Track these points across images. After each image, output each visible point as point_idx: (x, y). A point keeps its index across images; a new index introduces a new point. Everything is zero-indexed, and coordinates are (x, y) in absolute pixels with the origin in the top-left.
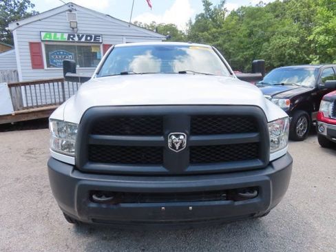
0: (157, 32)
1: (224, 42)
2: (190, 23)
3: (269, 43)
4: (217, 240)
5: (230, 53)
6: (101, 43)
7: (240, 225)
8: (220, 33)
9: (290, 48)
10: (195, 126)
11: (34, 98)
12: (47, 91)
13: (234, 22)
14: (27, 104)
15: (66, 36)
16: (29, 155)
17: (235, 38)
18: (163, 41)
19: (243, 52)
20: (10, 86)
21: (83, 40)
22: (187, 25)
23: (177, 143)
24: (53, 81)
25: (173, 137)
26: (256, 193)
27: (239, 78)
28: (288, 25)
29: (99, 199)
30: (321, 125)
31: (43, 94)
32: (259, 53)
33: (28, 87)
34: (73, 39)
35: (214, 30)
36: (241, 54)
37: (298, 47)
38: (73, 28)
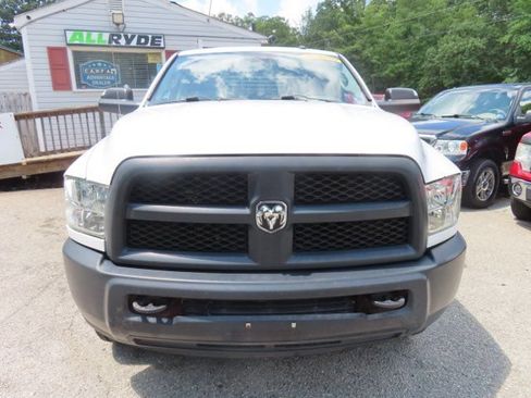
0: (254, 30)
1: (364, 47)
2: (310, 15)
3: (437, 48)
4: (339, 371)
5: (373, 64)
6: (163, 48)
7: (379, 347)
8: (356, 32)
9: (471, 55)
10: (301, 190)
11: (56, 137)
12: (77, 126)
13: (380, 14)
14: (46, 146)
15: (106, 37)
16: (47, 229)
17: (381, 40)
18: (263, 45)
19: (394, 63)
20: (17, 118)
21: (134, 43)
22: (304, 19)
23: (271, 218)
24: (85, 110)
25: (265, 208)
26: (402, 300)
27: (382, 107)
28: (468, 17)
29: (143, 309)
30: (517, 184)
31: (70, 131)
32: (420, 65)
33: (46, 120)
34: (116, 42)
35: (348, 26)
36: (391, 65)
37: (485, 54)
38: (118, 24)
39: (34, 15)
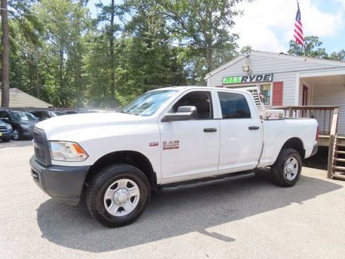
39: (212, 73)
